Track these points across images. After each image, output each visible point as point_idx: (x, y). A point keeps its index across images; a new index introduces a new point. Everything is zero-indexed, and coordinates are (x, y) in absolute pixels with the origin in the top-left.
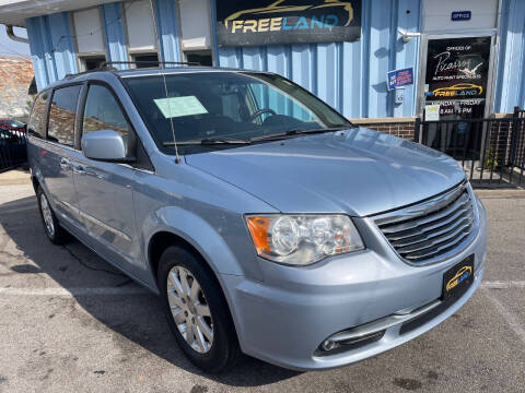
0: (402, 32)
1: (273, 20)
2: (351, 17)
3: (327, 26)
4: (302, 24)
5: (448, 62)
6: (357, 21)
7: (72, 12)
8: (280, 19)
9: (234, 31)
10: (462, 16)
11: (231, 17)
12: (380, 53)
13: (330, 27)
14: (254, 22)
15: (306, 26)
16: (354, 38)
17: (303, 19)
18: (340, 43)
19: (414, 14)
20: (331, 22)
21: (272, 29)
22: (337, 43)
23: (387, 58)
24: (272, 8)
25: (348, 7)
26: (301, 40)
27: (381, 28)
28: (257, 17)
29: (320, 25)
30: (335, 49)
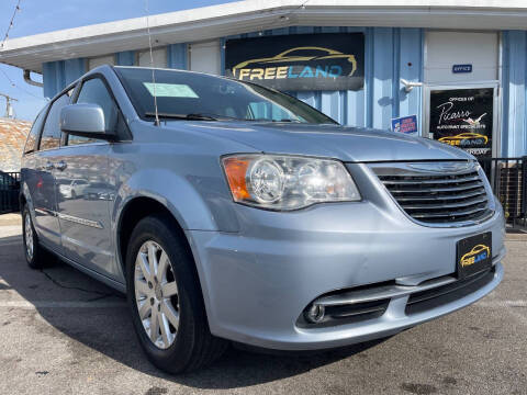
0: (404, 82)
1: (279, 69)
2: (354, 68)
3: (331, 75)
4: (307, 73)
5: (451, 112)
6: (361, 71)
7: (89, 59)
8: (286, 68)
9: (241, 78)
10: (462, 69)
11: (239, 66)
12: (384, 102)
13: (335, 77)
14: (261, 71)
15: (310, 75)
16: (358, 87)
17: (308, 68)
18: (344, 92)
19: (415, 66)
20: (335, 72)
21: (278, 77)
22: (341, 92)
23: (390, 106)
24: (279, 58)
25: (352, 59)
26: (305, 87)
27: (383, 78)
28: (264, 66)
29: (324, 74)
30: (339, 97)
